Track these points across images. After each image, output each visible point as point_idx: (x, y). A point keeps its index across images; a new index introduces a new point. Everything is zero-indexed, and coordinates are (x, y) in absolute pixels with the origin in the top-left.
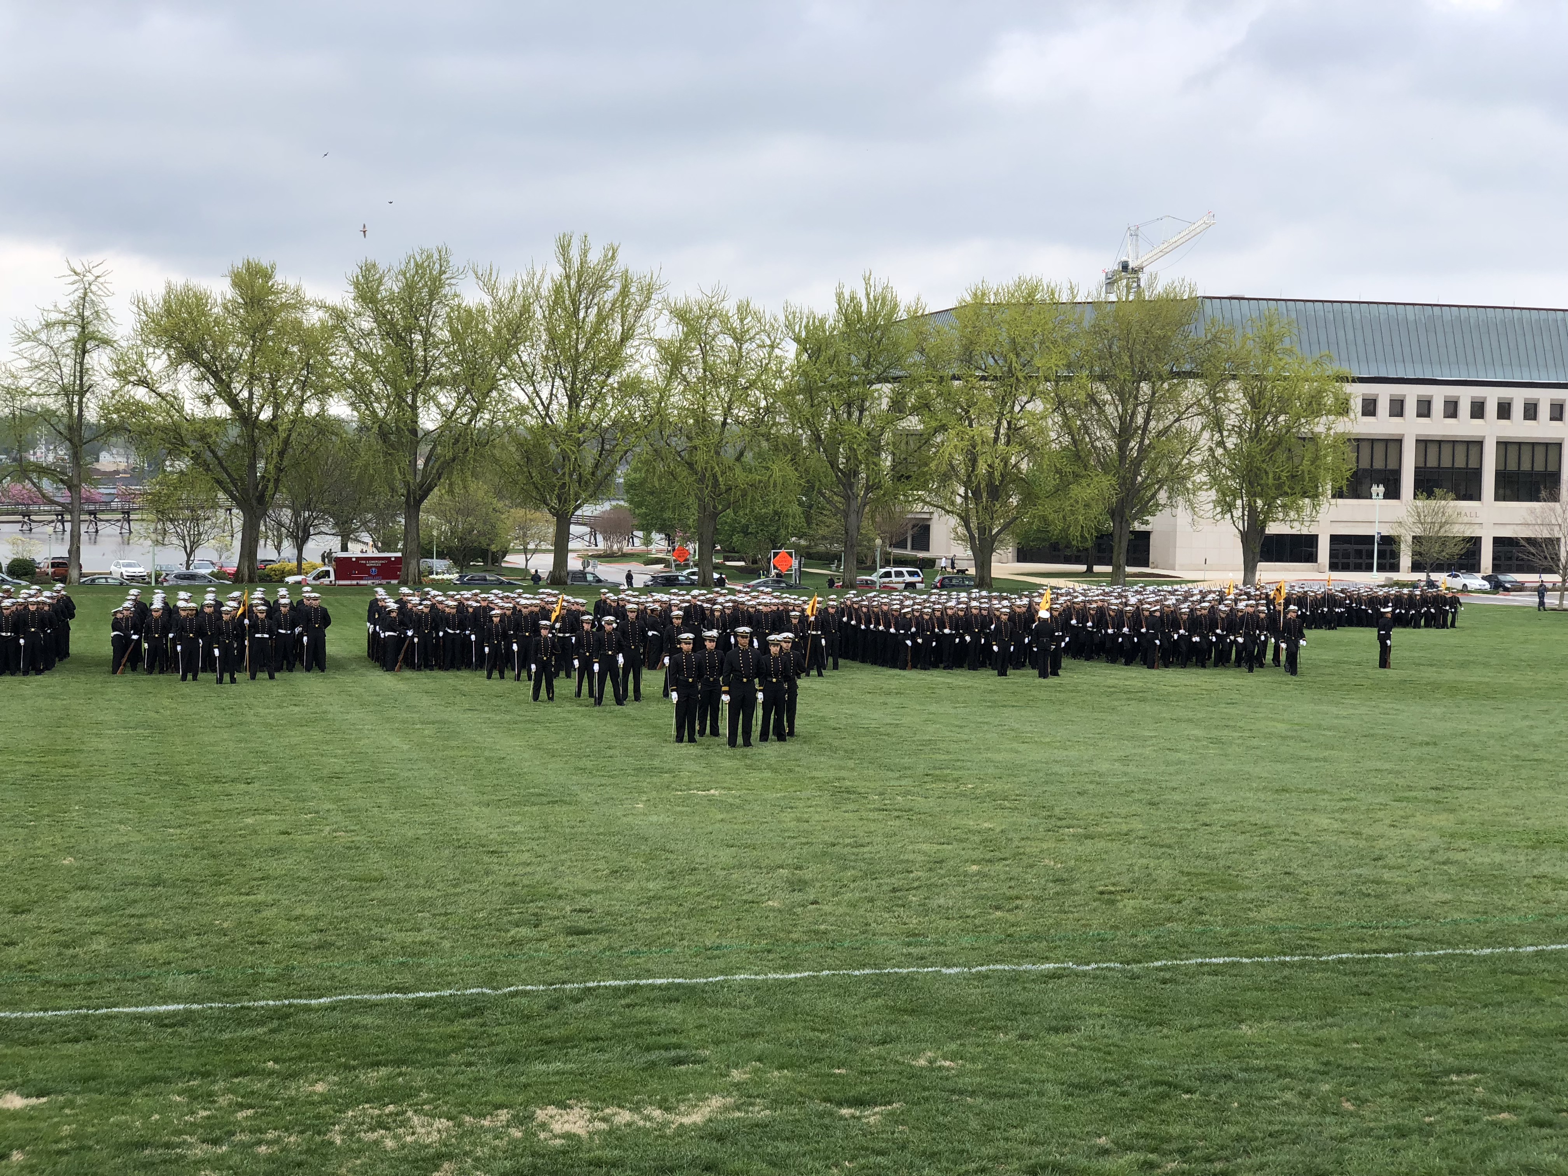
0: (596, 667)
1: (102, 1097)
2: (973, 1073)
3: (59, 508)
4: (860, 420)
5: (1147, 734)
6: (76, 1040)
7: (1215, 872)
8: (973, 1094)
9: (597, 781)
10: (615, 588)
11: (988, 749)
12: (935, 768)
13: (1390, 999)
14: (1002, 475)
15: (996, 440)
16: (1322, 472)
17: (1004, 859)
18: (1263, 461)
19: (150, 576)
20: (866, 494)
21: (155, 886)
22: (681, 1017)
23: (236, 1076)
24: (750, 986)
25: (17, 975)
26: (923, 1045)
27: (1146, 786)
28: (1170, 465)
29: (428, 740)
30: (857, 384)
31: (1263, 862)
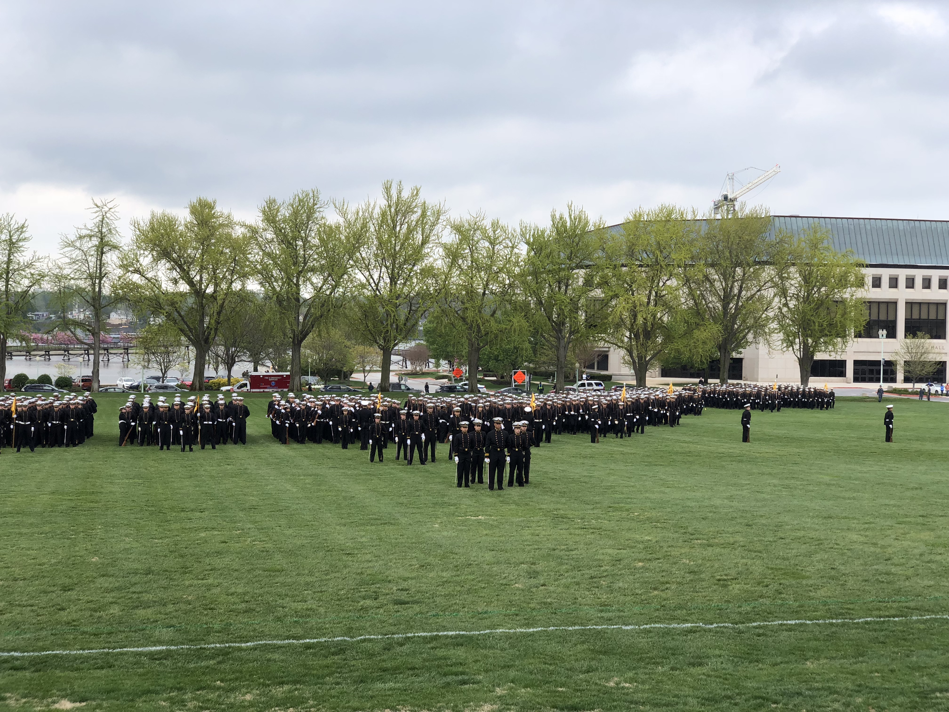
0: (409, 442)
1: (118, 702)
2: (643, 691)
3: (86, 346)
4: (566, 291)
5: (743, 482)
6: (102, 668)
7: (788, 567)
8: (643, 704)
9: (411, 510)
10: (418, 393)
11: (647, 492)
12: (615, 503)
13: (897, 645)
14: (652, 324)
15: (648, 303)
16: (848, 322)
17: (658, 559)
18: (812, 315)
19: (141, 387)
20: (570, 336)
21: (147, 574)
22: (464, 655)
23: (198, 690)
24: (506, 636)
25: (66, 628)
26: (612, 674)
27: (744, 515)
28: (755, 318)
29: (308, 486)
30: (564, 269)
31: (818, 562)
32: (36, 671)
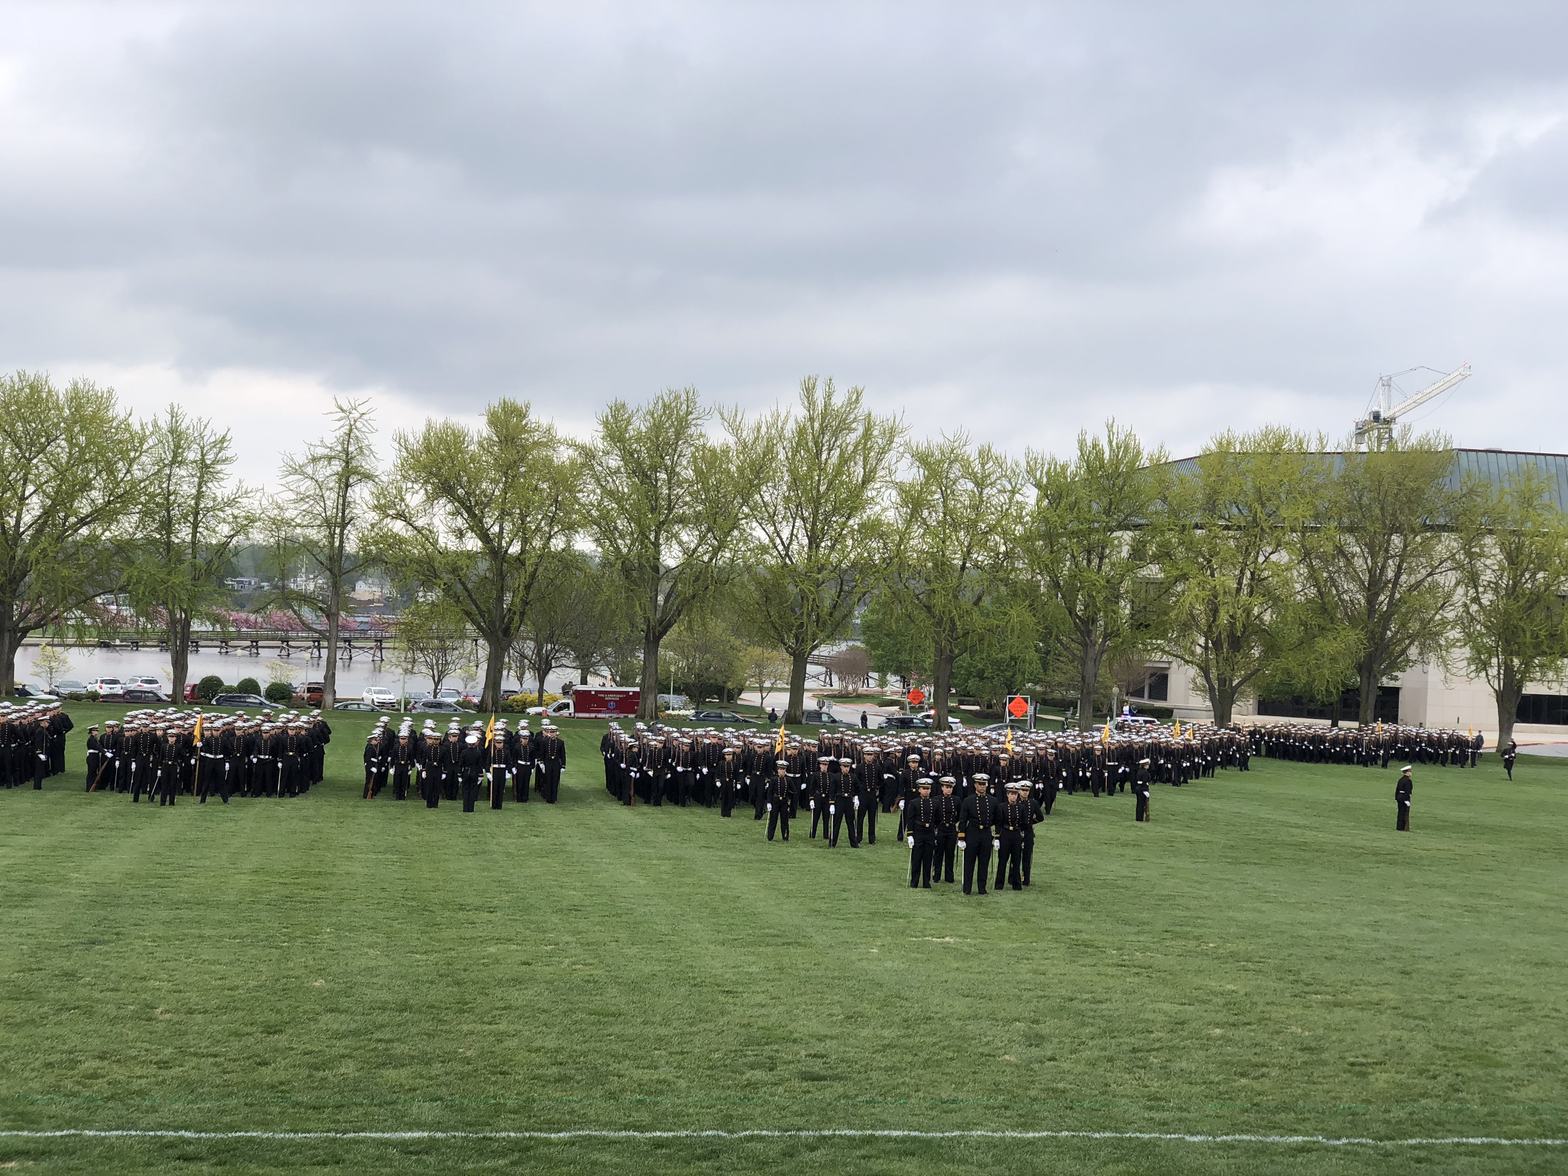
0: (832, 809)
3: (317, 635)
4: (1100, 567)
5: (1397, 898)
6: (325, 1164)
7: (1472, 1047)
9: (832, 924)
11: (1230, 908)
12: (1174, 925)
14: (1244, 626)
15: (1238, 590)
17: (1249, 1024)
18: (1521, 619)
19: (399, 703)
20: (1104, 641)
21: (402, 1011)
24: (988, 1144)
25: (269, 1095)
27: (1398, 955)
28: (1422, 620)
29: (664, 876)
30: (1097, 531)
31: (1523, 1039)
32: (220, 1163)
